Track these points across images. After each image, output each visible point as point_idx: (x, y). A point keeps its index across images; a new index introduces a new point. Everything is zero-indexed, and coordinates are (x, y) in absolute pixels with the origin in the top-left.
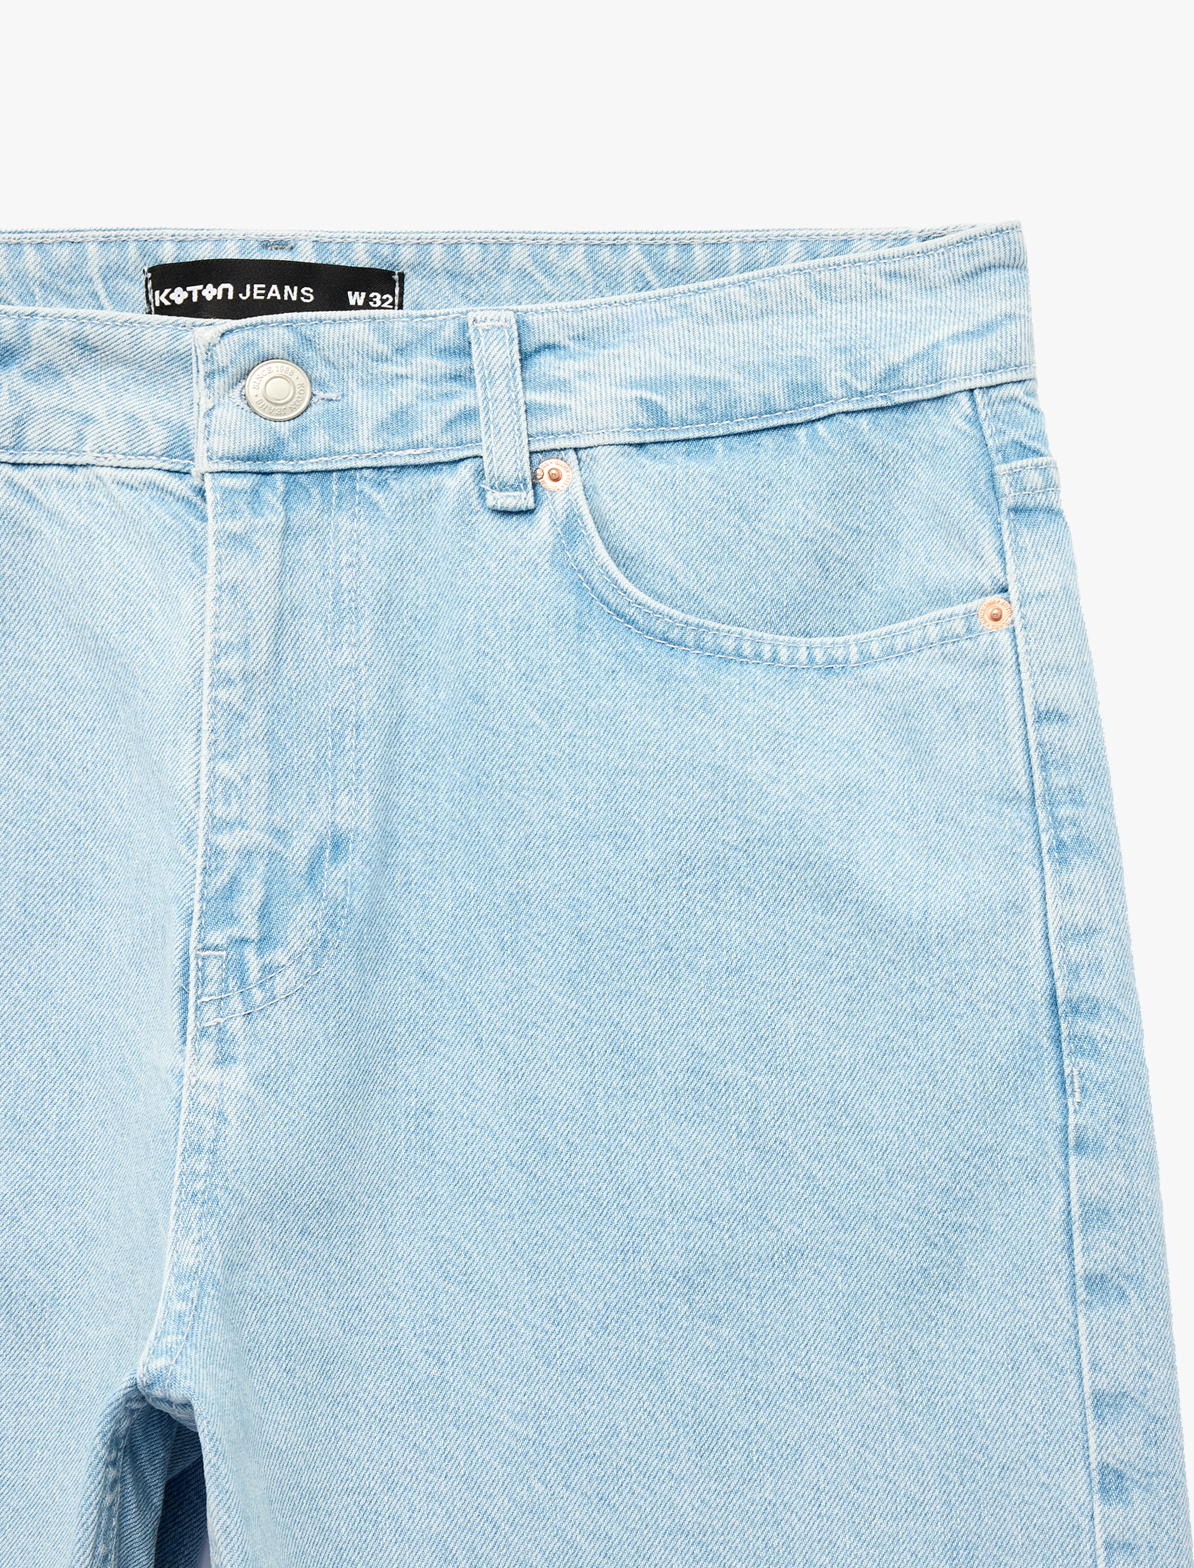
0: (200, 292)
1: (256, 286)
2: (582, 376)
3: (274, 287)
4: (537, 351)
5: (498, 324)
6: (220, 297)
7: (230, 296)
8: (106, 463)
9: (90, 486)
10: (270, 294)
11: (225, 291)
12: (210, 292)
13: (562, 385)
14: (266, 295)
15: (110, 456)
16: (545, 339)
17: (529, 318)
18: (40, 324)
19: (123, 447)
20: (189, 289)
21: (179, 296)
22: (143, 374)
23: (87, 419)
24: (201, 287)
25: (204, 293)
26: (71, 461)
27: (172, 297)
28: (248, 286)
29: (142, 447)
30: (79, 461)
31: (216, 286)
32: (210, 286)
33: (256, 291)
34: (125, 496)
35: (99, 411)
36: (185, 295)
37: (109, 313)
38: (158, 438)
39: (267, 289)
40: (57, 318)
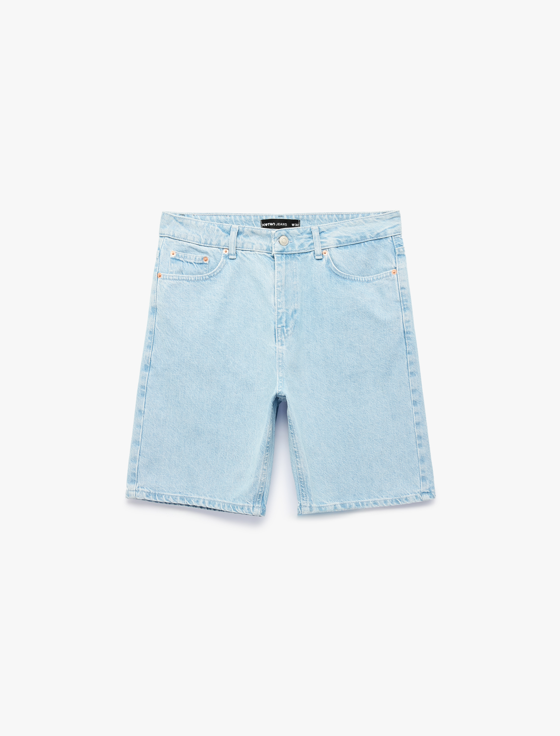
0: (269, 224)
1: (279, 223)
2: (328, 236)
3: (281, 223)
4: (321, 233)
5: (316, 229)
6: (273, 225)
7: (275, 225)
8: (257, 251)
9: (254, 254)
10: (281, 225)
11: (274, 224)
12: (271, 224)
13: (325, 238)
14: (280, 225)
15: (257, 250)
16: (322, 231)
17: (320, 227)
18: (246, 229)
19: (259, 249)
20: (268, 224)
21: (266, 225)
22: (262, 237)
23: (253, 244)
24: (269, 223)
25: (270, 224)
26: (251, 250)
27: (265, 225)
28: (277, 223)
29: (263, 249)
30: (252, 250)
31: (272, 223)
32: (271, 223)
33: (279, 224)
34: (260, 256)
35: (255, 243)
36: (267, 225)
37: (256, 227)
38: (265, 248)
39: (280, 224)
40: (248, 228)
